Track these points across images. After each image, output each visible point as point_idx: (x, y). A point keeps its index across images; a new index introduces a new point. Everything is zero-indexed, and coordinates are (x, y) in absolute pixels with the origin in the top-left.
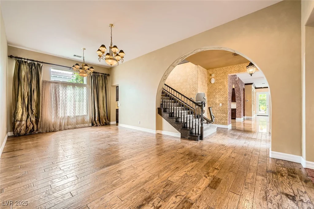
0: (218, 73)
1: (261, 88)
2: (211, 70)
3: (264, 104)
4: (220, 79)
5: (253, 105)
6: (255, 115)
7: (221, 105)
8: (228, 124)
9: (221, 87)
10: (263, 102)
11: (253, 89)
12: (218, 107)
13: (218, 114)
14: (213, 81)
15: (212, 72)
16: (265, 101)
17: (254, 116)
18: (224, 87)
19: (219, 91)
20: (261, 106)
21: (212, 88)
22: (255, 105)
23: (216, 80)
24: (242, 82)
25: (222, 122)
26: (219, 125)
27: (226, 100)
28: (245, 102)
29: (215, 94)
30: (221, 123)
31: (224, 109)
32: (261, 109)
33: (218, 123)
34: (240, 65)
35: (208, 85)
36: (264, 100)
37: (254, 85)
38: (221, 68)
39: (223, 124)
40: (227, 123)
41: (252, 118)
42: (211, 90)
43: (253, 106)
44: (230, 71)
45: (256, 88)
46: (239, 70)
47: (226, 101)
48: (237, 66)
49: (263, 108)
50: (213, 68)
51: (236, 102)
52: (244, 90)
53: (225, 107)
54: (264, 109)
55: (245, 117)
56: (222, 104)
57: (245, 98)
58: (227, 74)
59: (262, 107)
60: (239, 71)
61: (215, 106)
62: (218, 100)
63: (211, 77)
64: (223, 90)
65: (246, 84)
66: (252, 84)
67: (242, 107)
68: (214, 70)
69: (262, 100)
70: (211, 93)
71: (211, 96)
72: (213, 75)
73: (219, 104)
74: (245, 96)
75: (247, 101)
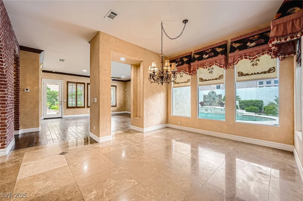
1: (51, 72)
28: (21, 93)
41: (40, 130)
52: (17, 60)
55: (21, 132)
57: (21, 84)
66: (39, 51)
67: (10, 107)
74: (21, 79)
75: (25, 91)
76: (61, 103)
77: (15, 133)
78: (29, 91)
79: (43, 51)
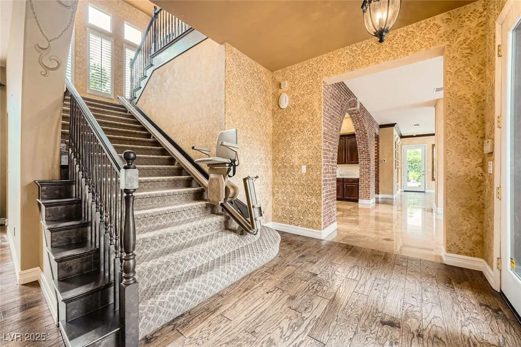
0: (298, 77)
1: (412, 136)
2: (280, 71)
3: (416, 169)
4: (303, 95)
5: (395, 171)
6: (400, 190)
7: (304, 169)
8: (323, 226)
9: (305, 118)
10: (413, 165)
11: (396, 138)
12: (296, 177)
13: (297, 196)
14: (285, 103)
15: (283, 76)
16: (417, 164)
17: (397, 194)
18: (311, 118)
19: (300, 130)
20: (410, 172)
21: (283, 122)
22: (399, 170)
23: (293, 98)
24: (371, 119)
25: (307, 218)
26: (299, 227)
27: (318, 154)
28: (380, 164)
29: (289, 139)
30: (305, 223)
31: (312, 183)
32: (411, 178)
33: (296, 223)
34: (355, 48)
35: (274, 113)
36: (416, 161)
37: (399, 128)
38: (305, 63)
39: (310, 225)
40: (320, 223)
41: (394, 198)
42: (280, 127)
43: (396, 174)
44: (329, 69)
45: (402, 137)
46: (351, 63)
47: (318, 158)
48: (347, 49)
49: (415, 175)
50: (284, 66)
51: (358, 163)
52: (377, 138)
53: (315, 177)
54: (416, 178)
55: (380, 196)
56: (308, 167)
57: (380, 156)
58: (319, 79)
59: (412, 174)
60: (352, 66)
61: (291, 174)
62: (296, 157)
63: (280, 91)
64: (309, 127)
65: (381, 126)
66: (393, 125)
67: (373, 174)
68: (288, 71)
69: (412, 162)
70: (280, 137)
71: (280, 144)
72: (286, 85)
73: (299, 168)
74: (380, 152)
75: (383, 162)
76: (424, 173)
77: (377, 196)
78: (386, 162)
79: (396, 124)
